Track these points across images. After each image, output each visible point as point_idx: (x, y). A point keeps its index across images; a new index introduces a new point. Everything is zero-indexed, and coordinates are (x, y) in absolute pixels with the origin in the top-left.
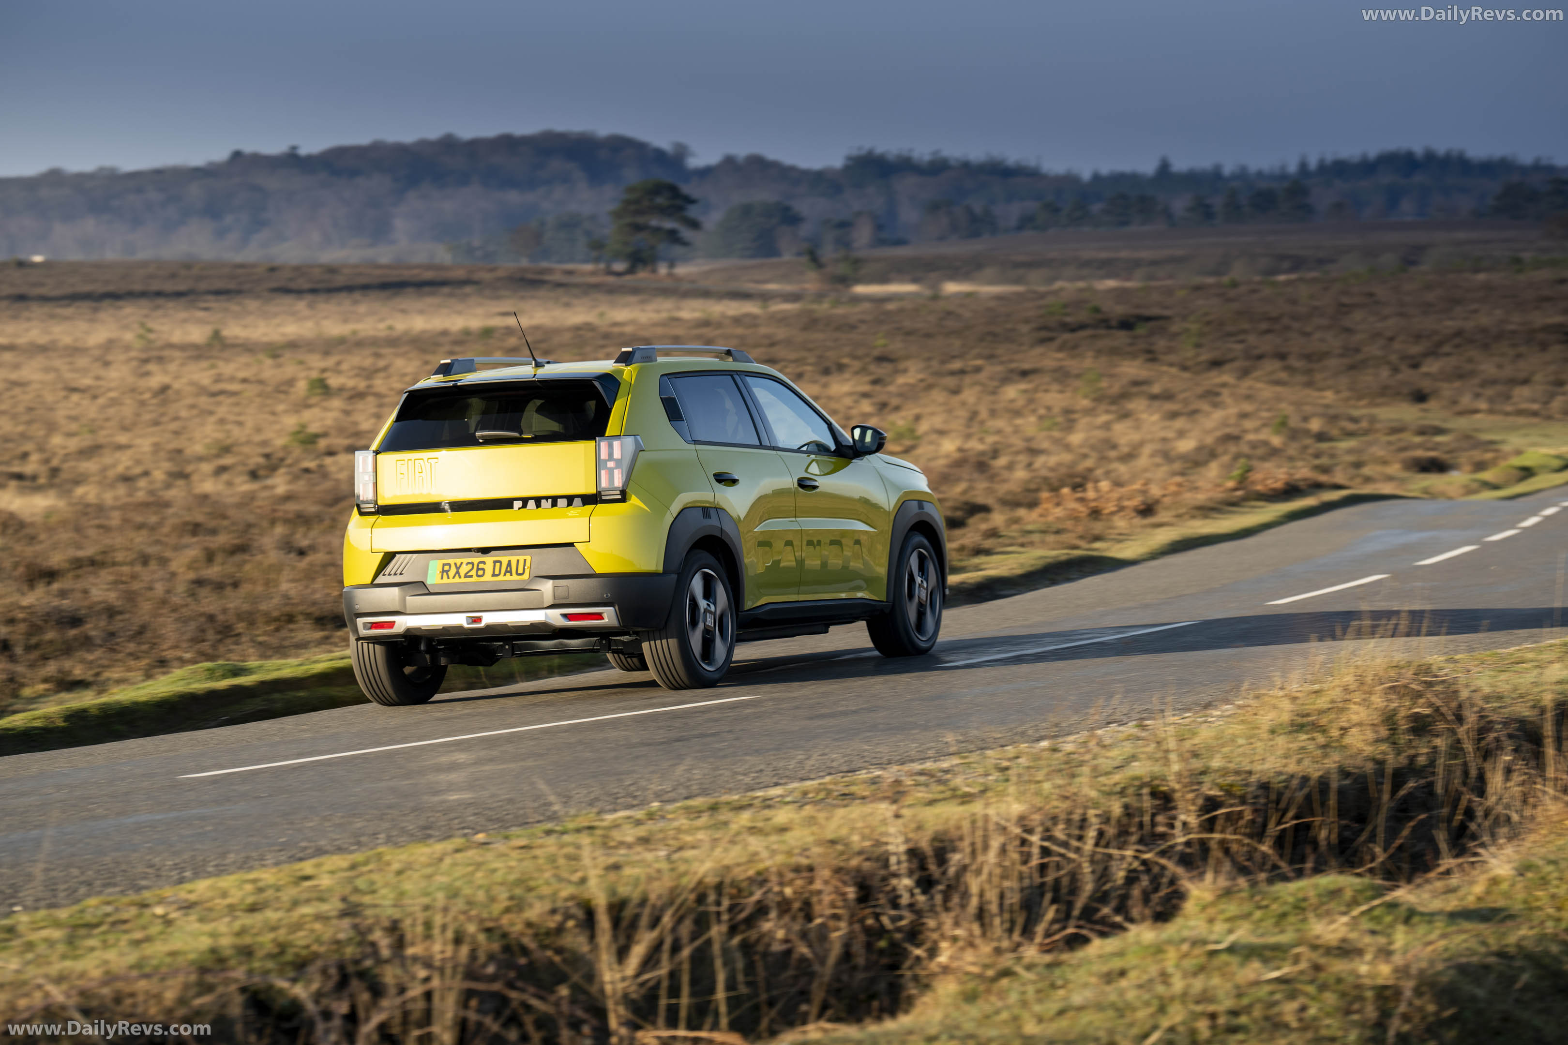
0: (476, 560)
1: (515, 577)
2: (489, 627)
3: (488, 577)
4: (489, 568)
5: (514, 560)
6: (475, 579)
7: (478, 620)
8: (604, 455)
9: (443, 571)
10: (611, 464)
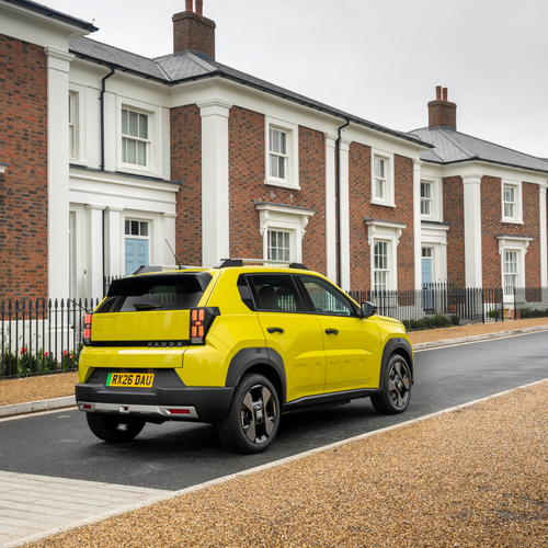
0: (129, 374)
1: (146, 386)
2: (131, 413)
3: (133, 385)
4: (134, 379)
5: (146, 375)
6: (127, 385)
7: (126, 408)
8: (195, 318)
9: (114, 380)
10: (199, 323)
